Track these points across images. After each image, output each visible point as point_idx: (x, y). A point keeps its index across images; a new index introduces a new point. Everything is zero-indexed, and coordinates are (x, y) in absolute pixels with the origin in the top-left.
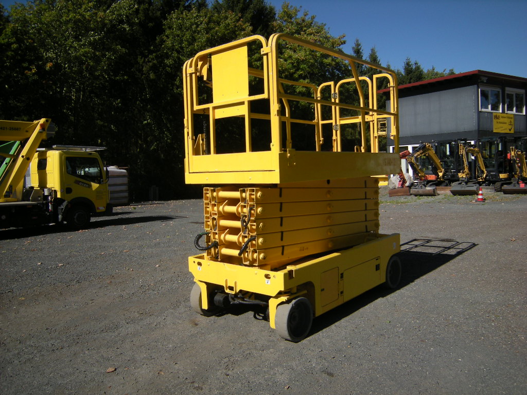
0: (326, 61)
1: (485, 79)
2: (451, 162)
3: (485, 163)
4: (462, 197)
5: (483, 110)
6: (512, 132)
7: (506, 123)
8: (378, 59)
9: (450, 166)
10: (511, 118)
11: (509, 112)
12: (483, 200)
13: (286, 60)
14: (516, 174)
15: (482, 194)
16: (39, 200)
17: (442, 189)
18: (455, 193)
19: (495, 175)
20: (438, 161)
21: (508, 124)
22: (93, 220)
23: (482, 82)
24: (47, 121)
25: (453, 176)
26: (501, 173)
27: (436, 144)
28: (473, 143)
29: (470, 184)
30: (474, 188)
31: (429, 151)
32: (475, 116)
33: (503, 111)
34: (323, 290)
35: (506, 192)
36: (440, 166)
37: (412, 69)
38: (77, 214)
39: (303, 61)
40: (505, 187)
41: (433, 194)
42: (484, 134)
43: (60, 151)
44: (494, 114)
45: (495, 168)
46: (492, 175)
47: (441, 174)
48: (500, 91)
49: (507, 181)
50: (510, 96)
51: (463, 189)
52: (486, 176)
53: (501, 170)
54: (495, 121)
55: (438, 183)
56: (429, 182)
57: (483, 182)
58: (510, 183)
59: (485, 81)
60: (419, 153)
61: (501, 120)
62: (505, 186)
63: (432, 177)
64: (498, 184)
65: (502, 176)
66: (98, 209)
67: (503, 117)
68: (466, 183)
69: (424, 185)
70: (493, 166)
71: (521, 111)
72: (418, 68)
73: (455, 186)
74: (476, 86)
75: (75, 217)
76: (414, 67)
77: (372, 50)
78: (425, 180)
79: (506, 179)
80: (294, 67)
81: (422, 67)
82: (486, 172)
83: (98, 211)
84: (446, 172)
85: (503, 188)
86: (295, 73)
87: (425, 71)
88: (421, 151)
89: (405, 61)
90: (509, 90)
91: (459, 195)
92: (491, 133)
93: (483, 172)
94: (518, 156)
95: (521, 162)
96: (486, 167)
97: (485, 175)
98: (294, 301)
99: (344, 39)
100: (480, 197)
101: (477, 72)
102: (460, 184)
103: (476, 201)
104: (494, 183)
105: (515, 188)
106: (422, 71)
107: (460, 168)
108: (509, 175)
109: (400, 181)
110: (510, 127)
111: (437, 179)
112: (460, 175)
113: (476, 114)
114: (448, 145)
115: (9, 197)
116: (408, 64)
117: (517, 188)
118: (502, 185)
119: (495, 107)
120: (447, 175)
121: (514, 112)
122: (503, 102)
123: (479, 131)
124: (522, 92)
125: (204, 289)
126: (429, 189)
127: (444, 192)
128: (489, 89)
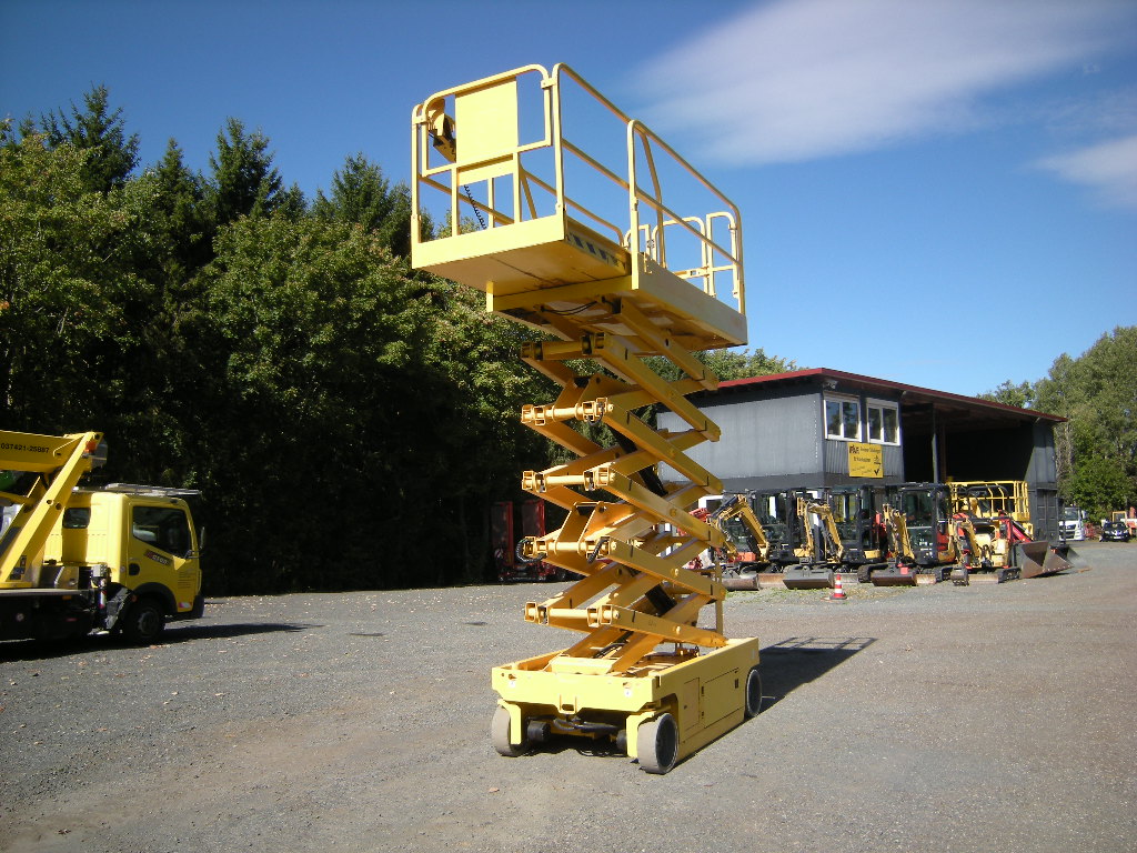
1: (833, 384)
2: (781, 529)
3: (839, 531)
4: (806, 591)
5: (832, 437)
6: (880, 475)
7: (869, 460)
9: (780, 536)
10: (878, 451)
11: (873, 441)
12: (844, 596)
13: (454, 323)
14: (893, 551)
15: (840, 587)
16: (71, 587)
17: (768, 578)
18: (791, 585)
19: (858, 554)
20: (758, 527)
21: (872, 461)
22: (169, 626)
23: (829, 388)
24: (97, 437)
25: (785, 554)
26: (867, 548)
27: (754, 497)
28: (815, 495)
29: (816, 569)
30: (825, 575)
31: (743, 509)
32: (818, 448)
33: (864, 440)
34: (685, 707)
35: (878, 583)
36: (762, 537)
38: (143, 615)
39: (489, 326)
40: (877, 574)
41: (753, 588)
42: (834, 480)
43: (124, 495)
44: (850, 444)
45: (857, 541)
46: (852, 553)
47: (763, 552)
48: (858, 404)
49: (880, 564)
50: (874, 413)
51: (806, 577)
52: (843, 555)
53: (867, 543)
54: (851, 456)
55: (758, 567)
56: (744, 564)
57: (838, 566)
58: (884, 567)
59: (834, 387)
60: (726, 512)
61: (862, 454)
62: (876, 572)
63: (748, 557)
64: (864, 569)
65: (870, 554)
66: (181, 606)
67: (863, 449)
68: (811, 567)
69: (736, 570)
70: (854, 537)
71: (893, 440)
73: (790, 572)
74: (818, 394)
75: (140, 621)
78: (737, 562)
79: (876, 560)
80: (469, 337)
82: (841, 547)
83: (180, 610)
84: (772, 547)
85: (873, 575)
86: (472, 348)
88: (730, 509)
90: (872, 402)
91: (800, 588)
92: (845, 478)
93: (837, 547)
94: (895, 520)
95: (900, 527)
96: (842, 538)
97: (839, 554)
98: (660, 718)
100: (838, 591)
101: (820, 372)
102: (801, 568)
103: (831, 598)
104: (855, 566)
105: (892, 575)
107: (799, 540)
108: (881, 553)
110: (876, 467)
111: (757, 560)
112: (798, 552)
113: (820, 445)
114: (772, 500)
115: (19, 578)
117: (895, 575)
118: (871, 570)
119: (850, 432)
120: (775, 554)
121: (882, 441)
122: (864, 423)
123: (825, 474)
124: (894, 405)
125: (516, 714)
126: (745, 577)
127: (772, 584)
128: (840, 400)
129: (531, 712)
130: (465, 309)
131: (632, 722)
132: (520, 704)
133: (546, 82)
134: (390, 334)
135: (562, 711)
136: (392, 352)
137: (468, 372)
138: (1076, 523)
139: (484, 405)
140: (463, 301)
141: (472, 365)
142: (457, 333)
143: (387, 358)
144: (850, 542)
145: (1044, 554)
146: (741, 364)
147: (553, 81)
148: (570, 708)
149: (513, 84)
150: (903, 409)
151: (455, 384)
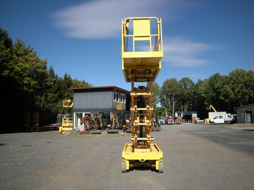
0: (39, 70)
6: (122, 110)
8: (54, 71)
9: (104, 122)
10: (122, 104)
17: (103, 131)
18: (109, 133)
19: (122, 126)
21: (121, 106)
23: (115, 90)
25: (105, 126)
30: (117, 131)
31: (98, 116)
33: (120, 102)
36: (101, 122)
37: (67, 77)
41: (100, 133)
42: (114, 110)
44: (117, 103)
45: (122, 123)
46: (120, 126)
47: (101, 125)
48: (119, 94)
50: (121, 96)
51: (112, 131)
54: (117, 105)
55: (99, 128)
61: (119, 105)
64: (123, 129)
65: (124, 126)
67: (120, 104)
68: (114, 129)
69: (96, 129)
71: (124, 102)
72: (70, 77)
74: (113, 92)
76: (68, 77)
77: (51, 67)
81: (71, 77)
84: (103, 124)
87: (72, 79)
89: (65, 74)
91: (111, 133)
92: (116, 110)
97: (118, 126)
99: (46, 62)
100: (122, 134)
101: (114, 87)
106: (71, 79)
109: (84, 128)
110: (121, 108)
112: (109, 126)
113: (112, 102)
116: (66, 75)
119: (117, 100)
120: (103, 126)
121: (122, 102)
122: (120, 98)
123: (113, 109)
124: (125, 95)
125: (128, 162)
126: (98, 131)
127: (104, 132)
128: (116, 93)
129: (131, 162)
130: (22, 64)
131: (157, 163)
132: (129, 160)
133: (158, 22)
134: (6, 68)
135: (141, 161)
136: (6, 73)
137: (22, 79)
138: (163, 120)
139: (25, 88)
140: (21, 62)
141: (23, 78)
142: (19, 69)
143: (5, 74)
144: (120, 124)
145: (156, 126)
146: (80, 83)
147: (160, 22)
148: (143, 160)
149: (149, 20)
150: (126, 96)
151: (19, 82)
